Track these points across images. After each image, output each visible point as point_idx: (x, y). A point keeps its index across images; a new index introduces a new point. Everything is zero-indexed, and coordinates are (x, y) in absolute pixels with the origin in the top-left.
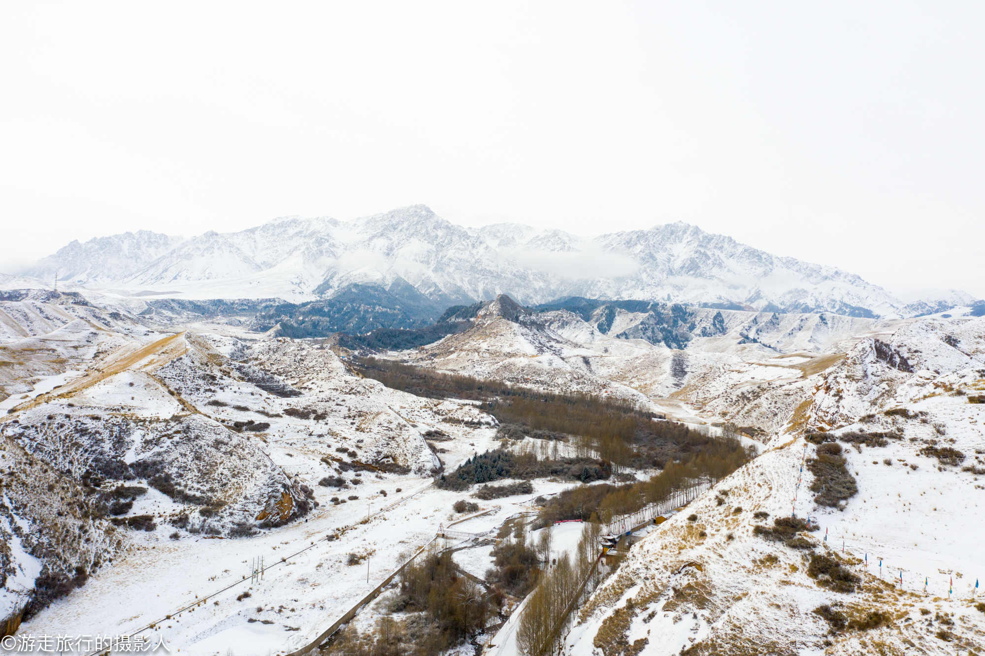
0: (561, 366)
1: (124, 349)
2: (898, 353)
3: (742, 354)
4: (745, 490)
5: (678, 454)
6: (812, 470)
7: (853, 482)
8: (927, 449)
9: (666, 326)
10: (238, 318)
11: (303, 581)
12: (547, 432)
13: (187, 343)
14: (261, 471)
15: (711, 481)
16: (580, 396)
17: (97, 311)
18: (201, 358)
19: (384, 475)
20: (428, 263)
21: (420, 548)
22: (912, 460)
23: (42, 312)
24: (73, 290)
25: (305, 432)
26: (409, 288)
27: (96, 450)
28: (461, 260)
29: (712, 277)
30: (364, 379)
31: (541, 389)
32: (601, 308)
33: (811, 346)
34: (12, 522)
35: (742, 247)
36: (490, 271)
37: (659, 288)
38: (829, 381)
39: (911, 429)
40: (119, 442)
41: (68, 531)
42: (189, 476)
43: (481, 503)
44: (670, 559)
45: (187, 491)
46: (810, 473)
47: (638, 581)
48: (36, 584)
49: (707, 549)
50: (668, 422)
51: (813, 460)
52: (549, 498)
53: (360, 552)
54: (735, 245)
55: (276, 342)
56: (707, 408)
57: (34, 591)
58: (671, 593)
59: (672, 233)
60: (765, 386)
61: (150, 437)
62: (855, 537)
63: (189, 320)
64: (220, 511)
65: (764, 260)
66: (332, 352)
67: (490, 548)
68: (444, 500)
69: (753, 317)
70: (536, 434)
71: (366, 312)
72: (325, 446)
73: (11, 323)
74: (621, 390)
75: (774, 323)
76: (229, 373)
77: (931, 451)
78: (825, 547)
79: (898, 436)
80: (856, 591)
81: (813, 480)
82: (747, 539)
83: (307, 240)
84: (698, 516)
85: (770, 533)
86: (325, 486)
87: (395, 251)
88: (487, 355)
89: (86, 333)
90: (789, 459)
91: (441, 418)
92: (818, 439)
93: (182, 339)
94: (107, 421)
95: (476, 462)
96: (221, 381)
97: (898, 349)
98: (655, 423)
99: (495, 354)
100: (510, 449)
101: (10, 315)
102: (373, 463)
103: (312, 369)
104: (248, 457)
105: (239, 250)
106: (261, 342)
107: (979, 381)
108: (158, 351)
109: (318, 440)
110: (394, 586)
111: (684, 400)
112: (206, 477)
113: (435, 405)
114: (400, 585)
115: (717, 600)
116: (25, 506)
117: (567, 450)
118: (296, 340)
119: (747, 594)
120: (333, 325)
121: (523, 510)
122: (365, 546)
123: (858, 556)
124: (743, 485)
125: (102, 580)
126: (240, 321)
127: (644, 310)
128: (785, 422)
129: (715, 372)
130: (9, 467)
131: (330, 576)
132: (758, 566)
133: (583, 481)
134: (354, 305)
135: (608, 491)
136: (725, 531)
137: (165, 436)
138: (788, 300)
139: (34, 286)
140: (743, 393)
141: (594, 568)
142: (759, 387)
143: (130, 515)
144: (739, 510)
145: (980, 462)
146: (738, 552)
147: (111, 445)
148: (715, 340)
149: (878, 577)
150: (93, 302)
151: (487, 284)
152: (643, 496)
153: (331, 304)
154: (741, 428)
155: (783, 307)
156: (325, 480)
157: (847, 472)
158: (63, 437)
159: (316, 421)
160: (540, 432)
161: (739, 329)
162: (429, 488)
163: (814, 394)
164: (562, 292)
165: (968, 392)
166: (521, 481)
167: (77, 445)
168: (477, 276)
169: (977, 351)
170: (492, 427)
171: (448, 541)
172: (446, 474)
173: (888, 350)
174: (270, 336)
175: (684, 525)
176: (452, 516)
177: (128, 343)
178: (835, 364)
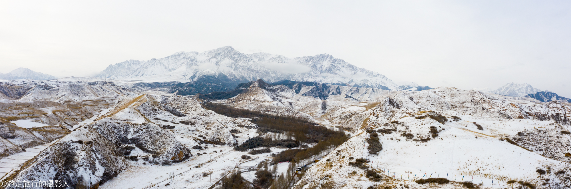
0: (281, 106)
1: (127, 100)
2: (396, 102)
3: (346, 101)
4: (346, 150)
5: (323, 137)
6: (368, 142)
7: (381, 146)
8: (403, 134)
9: (320, 91)
10: (164, 89)
11: (187, 181)
12: (276, 130)
13: (147, 98)
14: (172, 143)
15: (334, 147)
16: (288, 117)
17: (118, 87)
18: (151, 103)
19: (216, 145)
20: (232, 67)
21: (229, 171)
22: (399, 138)
23: (102, 88)
24: (111, 81)
25: (187, 129)
26: (225, 77)
27: (119, 134)
28: (244, 66)
29: (336, 74)
30: (208, 110)
31: (274, 114)
32: (296, 84)
33: (369, 99)
34: (96, 155)
35: (347, 64)
36: (255, 70)
37: (318, 77)
38: (374, 112)
39: (399, 128)
40: (126, 131)
41: (112, 159)
42: (148, 144)
43: (251, 156)
44: (320, 175)
45: (148, 149)
46: (368, 143)
47: (309, 182)
48: (103, 175)
49: (333, 170)
50: (320, 126)
51: (369, 139)
52: (277, 154)
53: (207, 172)
54: (345, 63)
55: (177, 97)
56: (334, 121)
57: (102, 177)
58: (320, 186)
59: (323, 58)
60: (353, 113)
61: (135, 130)
62: (381, 164)
63: (147, 90)
64: (159, 156)
65: (354, 69)
66: (196, 101)
67: (255, 172)
68: (238, 155)
69: (350, 89)
70: (272, 131)
71: (209, 85)
72: (195, 135)
73: (93, 92)
74: (303, 114)
75: (357, 91)
76: (161, 108)
77: (404, 135)
78: (372, 167)
79: (395, 130)
80: (381, 181)
81: (368, 146)
82: (346, 166)
83: (187, 60)
84: (330, 159)
85: (354, 164)
86: (195, 149)
87: (219, 63)
88: (254, 101)
89: (115, 95)
90: (361, 139)
91: (237, 125)
92: (370, 132)
93: (145, 96)
94: (122, 124)
95: (250, 141)
96: (158, 111)
97: (396, 101)
98: (315, 127)
99: (257, 101)
100: (262, 136)
101: (93, 90)
102: (212, 141)
103: (189, 107)
104: (168, 138)
105: (163, 64)
106: (172, 97)
107: (418, 112)
108: (137, 101)
109: (192, 132)
110: (220, 184)
111: (326, 118)
112: (154, 144)
113: (234, 120)
114: (222, 184)
115: (336, 187)
116: (99, 151)
117: (283, 137)
118: (184, 96)
119: (346, 185)
120: (197, 90)
121: (267, 158)
122: (209, 170)
123: (382, 170)
124: (345, 148)
125: (122, 175)
126: (164, 90)
127: (312, 85)
128: (360, 126)
129: (337, 108)
130: (95, 138)
131: (197, 180)
132: (350, 175)
133: (289, 148)
134: (205, 83)
135: (298, 151)
136: (339, 164)
137: (140, 130)
138: (362, 83)
139: (99, 80)
140: (346, 116)
141: (293, 178)
142: (351, 114)
143: (130, 156)
144: (344, 157)
145: (418, 137)
146: (343, 171)
147: (123, 132)
148: (337, 96)
149: (388, 176)
150: (117, 85)
151: (254, 75)
152: (311, 153)
153: (196, 83)
154: (345, 128)
155: (360, 85)
156: (195, 146)
157: (379, 142)
158: (109, 129)
159: (191, 126)
160: (273, 130)
161: (345, 93)
162: (232, 150)
163: (369, 116)
164: (282, 78)
165: (415, 115)
166: (266, 148)
167: (114, 132)
168: (250, 72)
169: (418, 102)
170: (256, 128)
171: (239, 169)
172: (239, 145)
173: (393, 101)
174: (175, 95)
175: (325, 163)
176: (241, 160)
177: (128, 98)
178: (377, 106)
